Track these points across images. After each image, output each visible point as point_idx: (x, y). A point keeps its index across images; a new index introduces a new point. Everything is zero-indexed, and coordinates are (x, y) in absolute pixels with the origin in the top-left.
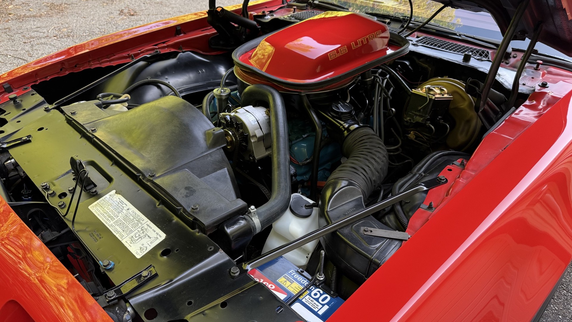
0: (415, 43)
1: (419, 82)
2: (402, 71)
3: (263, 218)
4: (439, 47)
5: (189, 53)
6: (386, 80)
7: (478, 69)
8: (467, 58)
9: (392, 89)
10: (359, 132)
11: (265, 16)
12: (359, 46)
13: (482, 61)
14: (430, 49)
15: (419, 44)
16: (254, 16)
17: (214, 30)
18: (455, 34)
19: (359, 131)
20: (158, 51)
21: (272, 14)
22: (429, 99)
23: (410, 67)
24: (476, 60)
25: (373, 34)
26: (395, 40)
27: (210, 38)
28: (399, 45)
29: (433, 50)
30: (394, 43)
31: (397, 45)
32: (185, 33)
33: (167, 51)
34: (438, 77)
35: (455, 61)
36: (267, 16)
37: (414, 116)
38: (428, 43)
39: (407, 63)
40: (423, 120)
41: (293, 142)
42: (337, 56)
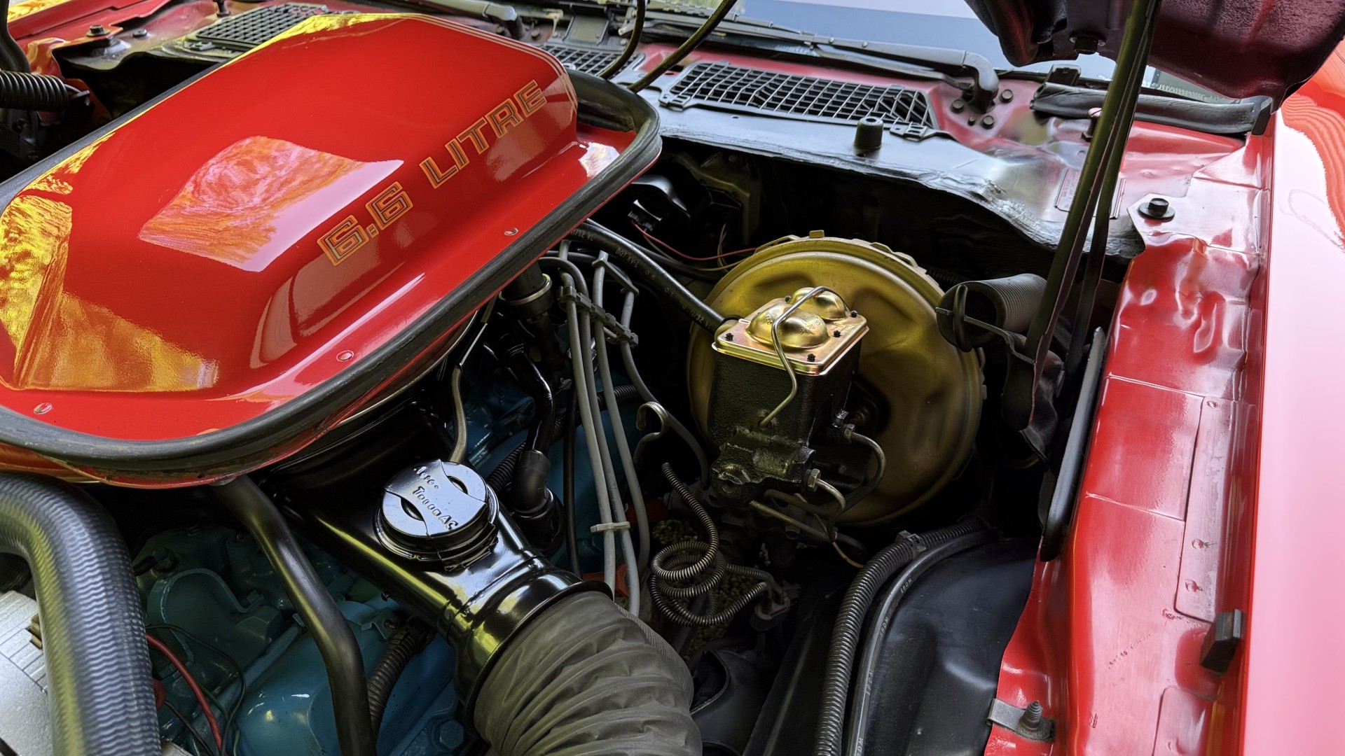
0: (671, 98)
1: (720, 255)
2: (651, 223)
4: (758, 102)
6: (600, 275)
7: (924, 181)
8: (868, 142)
9: (630, 299)
11: (106, 43)
12: (459, 167)
13: (920, 139)
14: (730, 117)
15: (685, 103)
16: (57, 52)
18: (801, 43)
21: (136, 32)
22: (797, 376)
23: (676, 201)
24: (900, 141)
26: (599, 105)
29: (741, 118)
30: (597, 120)
31: (610, 124)
34: (792, 237)
35: (832, 161)
36: (112, 43)
37: (751, 456)
38: (717, 93)
39: (663, 186)
40: (794, 470)
41: (250, 676)
42: (367, 240)
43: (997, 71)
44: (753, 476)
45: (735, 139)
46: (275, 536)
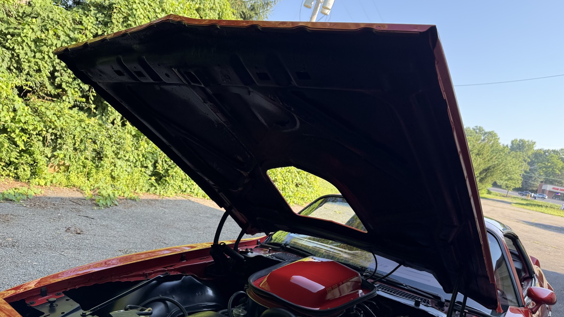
4: (394, 293)
5: (191, 277)
8: (417, 304)
11: (248, 252)
14: (389, 294)
17: (213, 259)
20: (168, 273)
23: (377, 306)
27: (208, 266)
30: (364, 287)
31: (367, 288)
33: (174, 273)
35: (410, 305)
43: (445, 300)
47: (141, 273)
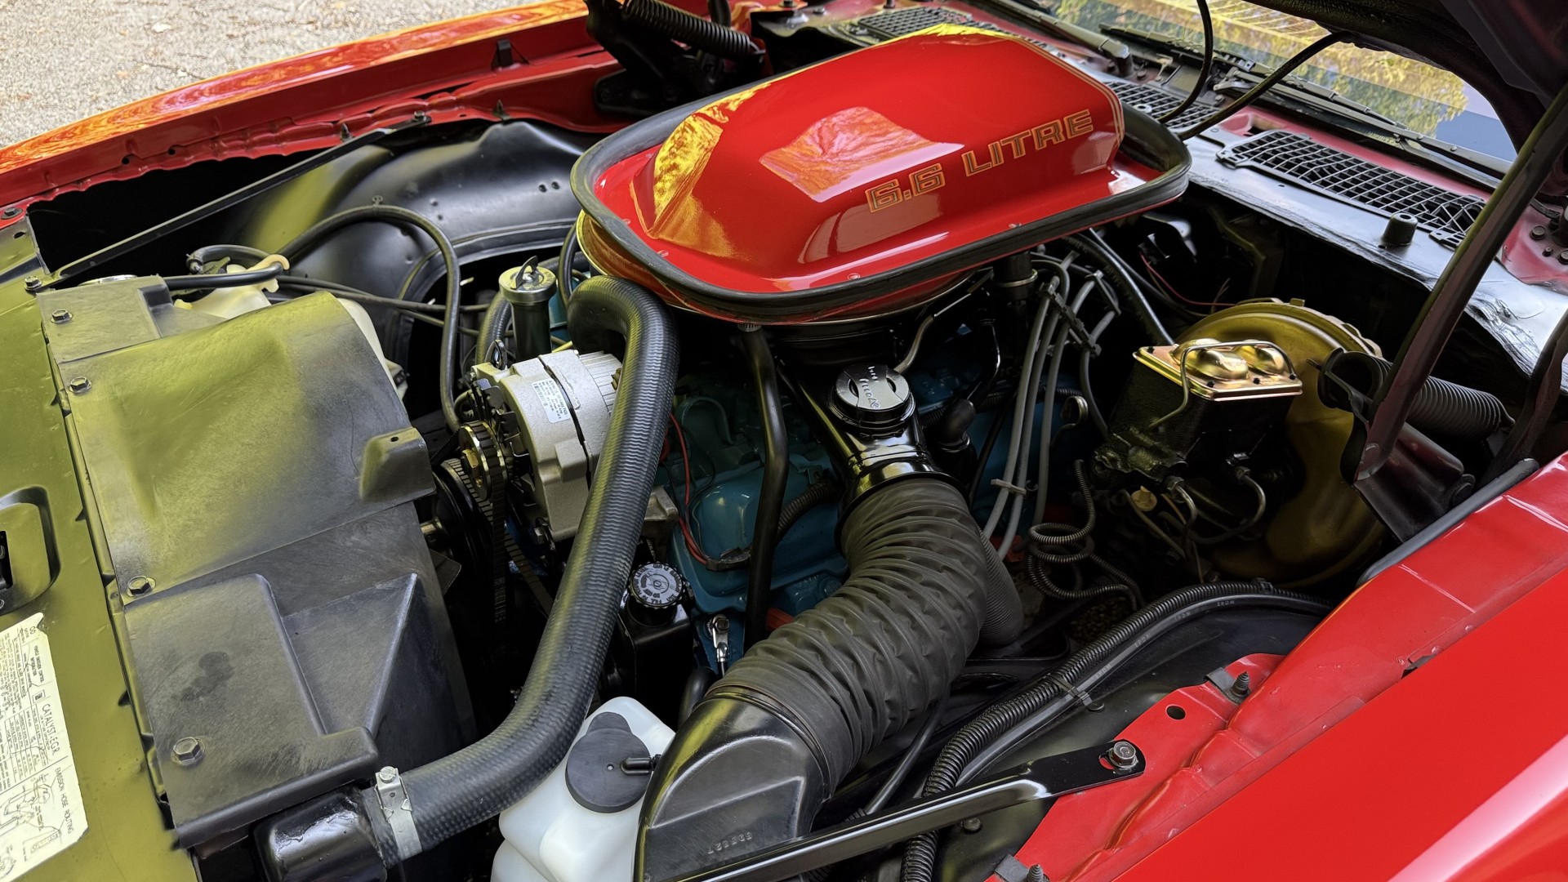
0: (1229, 154)
1: (1214, 303)
2: (1157, 259)
3: (429, 809)
4: (1312, 177)
5: (523, 127)
6: (1088, 287)
8: (1397, 237)
9: (1110, 317)
10: (899, 495)
11: (791, 14)
12: (993, 164)
14: (1276, 184)
15: (1241, 161)
16: (754, 15)
17: (611, 57)
18: (1390, 134)
19: (897, 491)
20: (422, 117)
21: (816, 9)
22: (1190, 394)
23: (1189, 244)
24: (1436, 245)
25: (1055, 125)
26: (1146, 144)
27: (598, 81)
28: (1156, 165)
29: (1287, 188)
30: (1141, 156)
32: (525, 62)
33: (455, 115)
34: (1273, 299)
35: (1349, 244)
36: (795, 14)
37: (1128, 448)
38: (1277, 161)
39: (1183, 228)
40: (1156, 470)
41: (719, 477)
42: (901, 200)
44: (1125, 466)
45: (1267, 203)
46: (766, 376)
47: (323, 122)
